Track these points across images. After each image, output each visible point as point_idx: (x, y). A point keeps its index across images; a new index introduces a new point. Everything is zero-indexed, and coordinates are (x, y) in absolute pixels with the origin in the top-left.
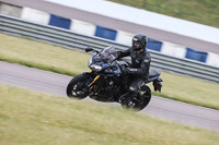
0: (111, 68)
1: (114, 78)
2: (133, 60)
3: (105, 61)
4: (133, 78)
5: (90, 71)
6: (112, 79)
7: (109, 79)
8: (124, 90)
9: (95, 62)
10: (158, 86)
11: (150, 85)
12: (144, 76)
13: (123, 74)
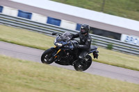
0: (68, 45)
1: (70, 51)
2: (81, 40)
3: (64, 41)
4: (81, 51)
5: (55, 47)
6: (68, 51)
7: (67, 51)
8: (76, 58)
9: (58, 41)
10: (96, 55)
11: (91, 55)
12: (87, 50)
13: (75, 49)
